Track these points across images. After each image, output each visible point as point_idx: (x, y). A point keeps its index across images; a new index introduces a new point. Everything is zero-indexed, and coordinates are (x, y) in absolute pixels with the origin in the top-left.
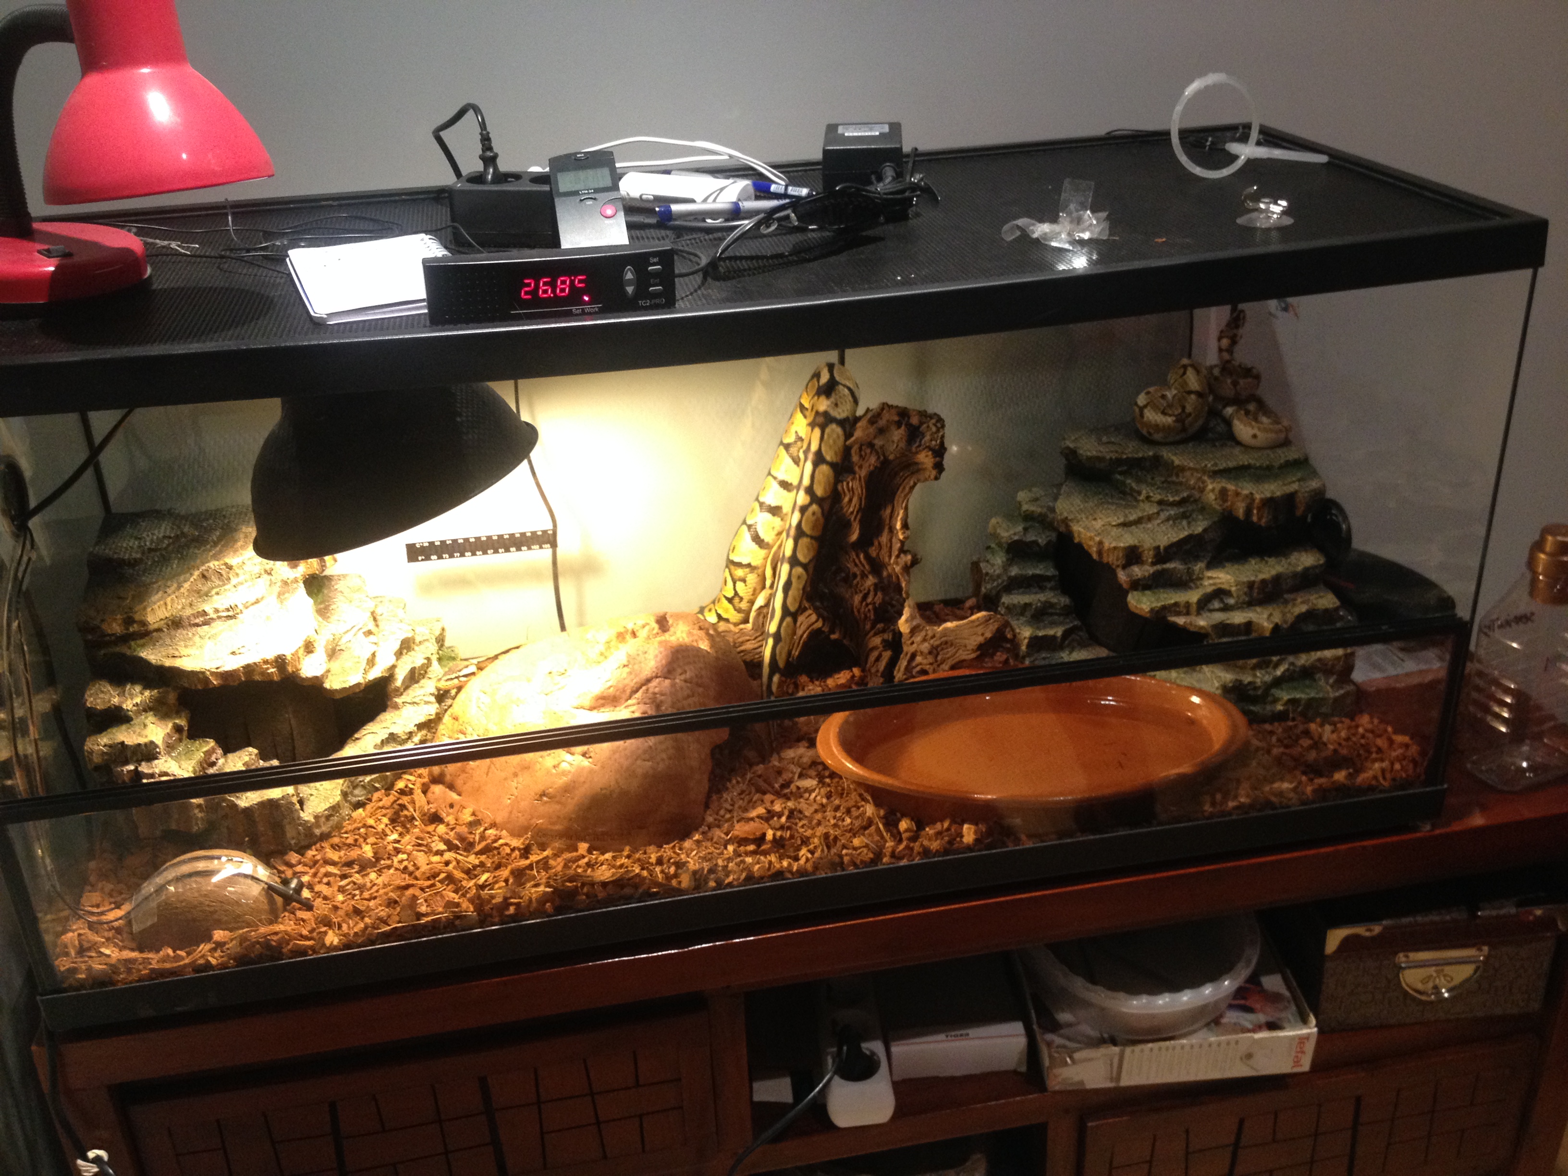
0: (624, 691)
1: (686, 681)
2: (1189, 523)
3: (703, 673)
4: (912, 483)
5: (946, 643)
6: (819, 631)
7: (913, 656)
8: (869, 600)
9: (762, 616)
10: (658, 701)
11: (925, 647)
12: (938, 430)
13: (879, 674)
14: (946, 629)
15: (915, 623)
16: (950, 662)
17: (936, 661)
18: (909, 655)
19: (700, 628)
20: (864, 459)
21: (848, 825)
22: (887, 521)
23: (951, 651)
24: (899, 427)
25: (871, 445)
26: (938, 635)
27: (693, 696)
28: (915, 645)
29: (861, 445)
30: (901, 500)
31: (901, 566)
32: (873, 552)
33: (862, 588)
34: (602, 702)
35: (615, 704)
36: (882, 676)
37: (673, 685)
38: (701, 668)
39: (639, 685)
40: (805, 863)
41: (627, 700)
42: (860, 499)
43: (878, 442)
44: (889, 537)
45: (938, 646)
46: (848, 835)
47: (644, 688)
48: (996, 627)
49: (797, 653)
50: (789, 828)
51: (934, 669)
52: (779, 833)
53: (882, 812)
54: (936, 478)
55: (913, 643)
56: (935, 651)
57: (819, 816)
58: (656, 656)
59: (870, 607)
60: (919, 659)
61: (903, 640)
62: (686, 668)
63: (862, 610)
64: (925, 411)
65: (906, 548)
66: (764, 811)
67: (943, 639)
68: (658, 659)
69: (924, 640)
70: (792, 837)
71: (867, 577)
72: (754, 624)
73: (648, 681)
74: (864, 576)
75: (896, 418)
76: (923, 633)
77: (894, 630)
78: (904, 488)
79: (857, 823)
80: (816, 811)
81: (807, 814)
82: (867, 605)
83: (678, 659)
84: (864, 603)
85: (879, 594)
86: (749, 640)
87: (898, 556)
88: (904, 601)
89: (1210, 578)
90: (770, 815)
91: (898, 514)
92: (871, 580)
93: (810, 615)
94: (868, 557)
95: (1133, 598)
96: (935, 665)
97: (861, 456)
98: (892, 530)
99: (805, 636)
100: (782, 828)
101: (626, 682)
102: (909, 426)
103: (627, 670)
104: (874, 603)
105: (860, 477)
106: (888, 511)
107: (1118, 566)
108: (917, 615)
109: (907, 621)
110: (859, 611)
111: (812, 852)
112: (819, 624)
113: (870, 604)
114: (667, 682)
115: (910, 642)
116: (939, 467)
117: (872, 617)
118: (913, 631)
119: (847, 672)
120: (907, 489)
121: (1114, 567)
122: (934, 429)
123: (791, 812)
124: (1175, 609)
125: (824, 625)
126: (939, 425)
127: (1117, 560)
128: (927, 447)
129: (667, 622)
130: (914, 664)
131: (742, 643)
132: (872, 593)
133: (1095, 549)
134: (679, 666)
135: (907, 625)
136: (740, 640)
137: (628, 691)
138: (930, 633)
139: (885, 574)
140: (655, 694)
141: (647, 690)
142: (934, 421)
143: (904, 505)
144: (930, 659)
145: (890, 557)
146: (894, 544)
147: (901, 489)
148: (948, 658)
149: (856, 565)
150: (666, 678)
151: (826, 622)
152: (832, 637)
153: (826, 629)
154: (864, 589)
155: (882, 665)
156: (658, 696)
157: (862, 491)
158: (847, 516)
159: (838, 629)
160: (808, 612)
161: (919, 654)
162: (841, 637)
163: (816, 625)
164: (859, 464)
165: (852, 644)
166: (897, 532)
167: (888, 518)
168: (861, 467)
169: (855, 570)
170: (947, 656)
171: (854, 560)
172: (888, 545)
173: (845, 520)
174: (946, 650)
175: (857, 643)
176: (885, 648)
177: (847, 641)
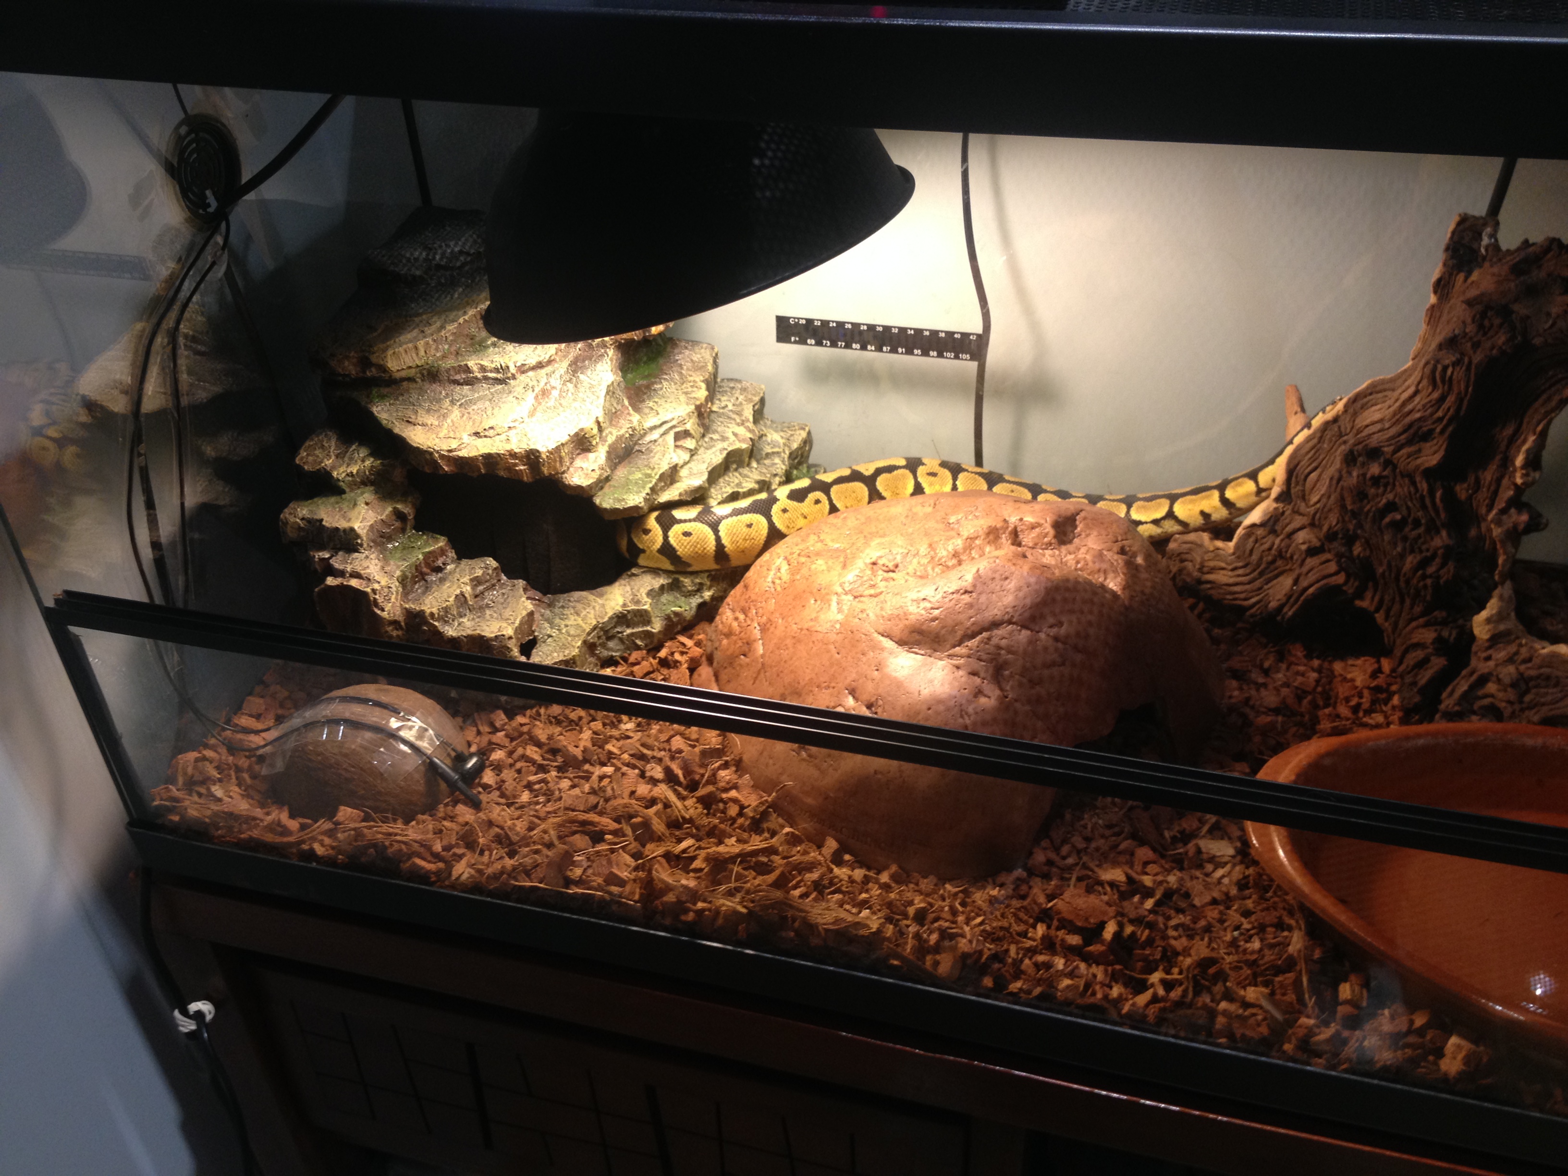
0: (953, 631)
1: (1056, 639)
3: (1092, 631)
5: (1548, 678)
7: (1483, 680)
8: (1431, 570)
9: (1252, 539)
10: (1001, 660)
11: (1509, 672)
13: (1415, 690)
14: (1554, 655)
15: (1502, 627)
16: (1545, 711)
17: (1521, 702)
18: (1475, 676)
19: (1122, 551)
20: (1485, 334)
21: (1253, 952)
22: (1503, 447)
23: (1554, 693)
25: (1505, 312)
26: (1536, 661)
27: (1063, 664)
28: (1491, 664)
29: (1488, 308)
30: (1537, 417)
31: (1505, 527)
32: (1461, 491)
33: (1424, 547)
34: (918, 637)
35: (936, 646)
36: (1421, 691)
37: (1031, 642)
38: (1090, 623)
39: (975, 628)
40: (1147, 1005)
41: (954, 647)
42: (1461, 400)
43: (1520, 309)
44: (1497, 475)
45: (1531, 678)
46: (1246, 971)
47: (985, 635)
49: (1290, 613)
50: (1151, 926)
51: (1513, 713)
52: (1129, 929)
53: (1317, 954)
55: (1488, 658)
56: (1523, 687)
57: (1213, 914)
58: (1019, 589)
59: (1429, 581)
60: (1491, 687)
61: (1474, 648)
62: (1064, 619)
63: (1415, 581)
65: (1524, 499)
66: (1123, 878)
67: (1542, 670)
68: (1021, 594)
69: (1510, 660)
70: (1150, 942)
71: (1438, 532)
72: (1237, 547)
73: (995, 624)
74: (1433, 529)
76: (1512, 648)
77: (1461, 628)
78: (1549, 399)
79: (1269, 956)
80: (1214, 902)
81: (1197, 902)
82: (1424, 577)
83: (1054, 600)
84: (1420, 572)
85: (1451, 566)
86: (1223, 569)
87: (1504, 511)
88: (1495, 587)
90: (1133, 888)
91: (1525, 441)
92: (1441, 539)
93: (1328, 561)
94: (1450, 497)
96: (1517, 707)
97: (1481, 327)
98: (1506, 462)
99: (1311, 590)
100: (1137, 921)
101: (962, 617)
103: (966, 598)
104: (1438, 578)
105: (1470, 363)
106: (1509, 431)
108: (1513, 614)
109: (1488, 621)
110: (1407, 582)
111: (1168, 985)
112: (1340, 579)
113: (1431, 576)
114: (1025, 633)
115: (1484, 655)
117: (1428, 598)
118: (1495, 640)
119: (1373, 660)
120: (1553, 403)
123: (1168, 894)
125: (1346, 582)
129: (1076, 527)
130: (1480, 692)
131: (1212, 570)
132: (1438, 560)
134: (1054, 615)
135: (1487, 627)
136: (1212, 564)
137: (960, 633)
138: (1524, 652)
139: (1473, 532)
140: (999, 647)
141: (989, 639)
143: (1540, 428)
144: (1511, 695)
145: (1490, 508)
146: (1501, 490)
147: (1544, 397)
148: (1543, 704)
149: (1424, 507)
150: (1024, 626)
151: (1352, 580)
152: (1358, 603)
153: (1350, 589)
154: (1428, 550)
155: (1425, 677)
156: (1003, 652)
157: (1467, 387)
158: (1430, 422)
159: (1369, 594)
160: (1327, 556)
161: (1494, 679)
162: (1372, 609)
163: (1334, 578)
164: (1475, 339)
165: (1387, 624)
166: (1515, 471)
167: (1505, 443)
168: (1476, 346)
169: (1420, 514)
170: (1543, 700)
171: (1422, 498)
172: (1492, 488)
173: (1425, 429)
174: (1543, 690)
175: (1395, 625)
176: (1438, 652)
177: (1379, 617)
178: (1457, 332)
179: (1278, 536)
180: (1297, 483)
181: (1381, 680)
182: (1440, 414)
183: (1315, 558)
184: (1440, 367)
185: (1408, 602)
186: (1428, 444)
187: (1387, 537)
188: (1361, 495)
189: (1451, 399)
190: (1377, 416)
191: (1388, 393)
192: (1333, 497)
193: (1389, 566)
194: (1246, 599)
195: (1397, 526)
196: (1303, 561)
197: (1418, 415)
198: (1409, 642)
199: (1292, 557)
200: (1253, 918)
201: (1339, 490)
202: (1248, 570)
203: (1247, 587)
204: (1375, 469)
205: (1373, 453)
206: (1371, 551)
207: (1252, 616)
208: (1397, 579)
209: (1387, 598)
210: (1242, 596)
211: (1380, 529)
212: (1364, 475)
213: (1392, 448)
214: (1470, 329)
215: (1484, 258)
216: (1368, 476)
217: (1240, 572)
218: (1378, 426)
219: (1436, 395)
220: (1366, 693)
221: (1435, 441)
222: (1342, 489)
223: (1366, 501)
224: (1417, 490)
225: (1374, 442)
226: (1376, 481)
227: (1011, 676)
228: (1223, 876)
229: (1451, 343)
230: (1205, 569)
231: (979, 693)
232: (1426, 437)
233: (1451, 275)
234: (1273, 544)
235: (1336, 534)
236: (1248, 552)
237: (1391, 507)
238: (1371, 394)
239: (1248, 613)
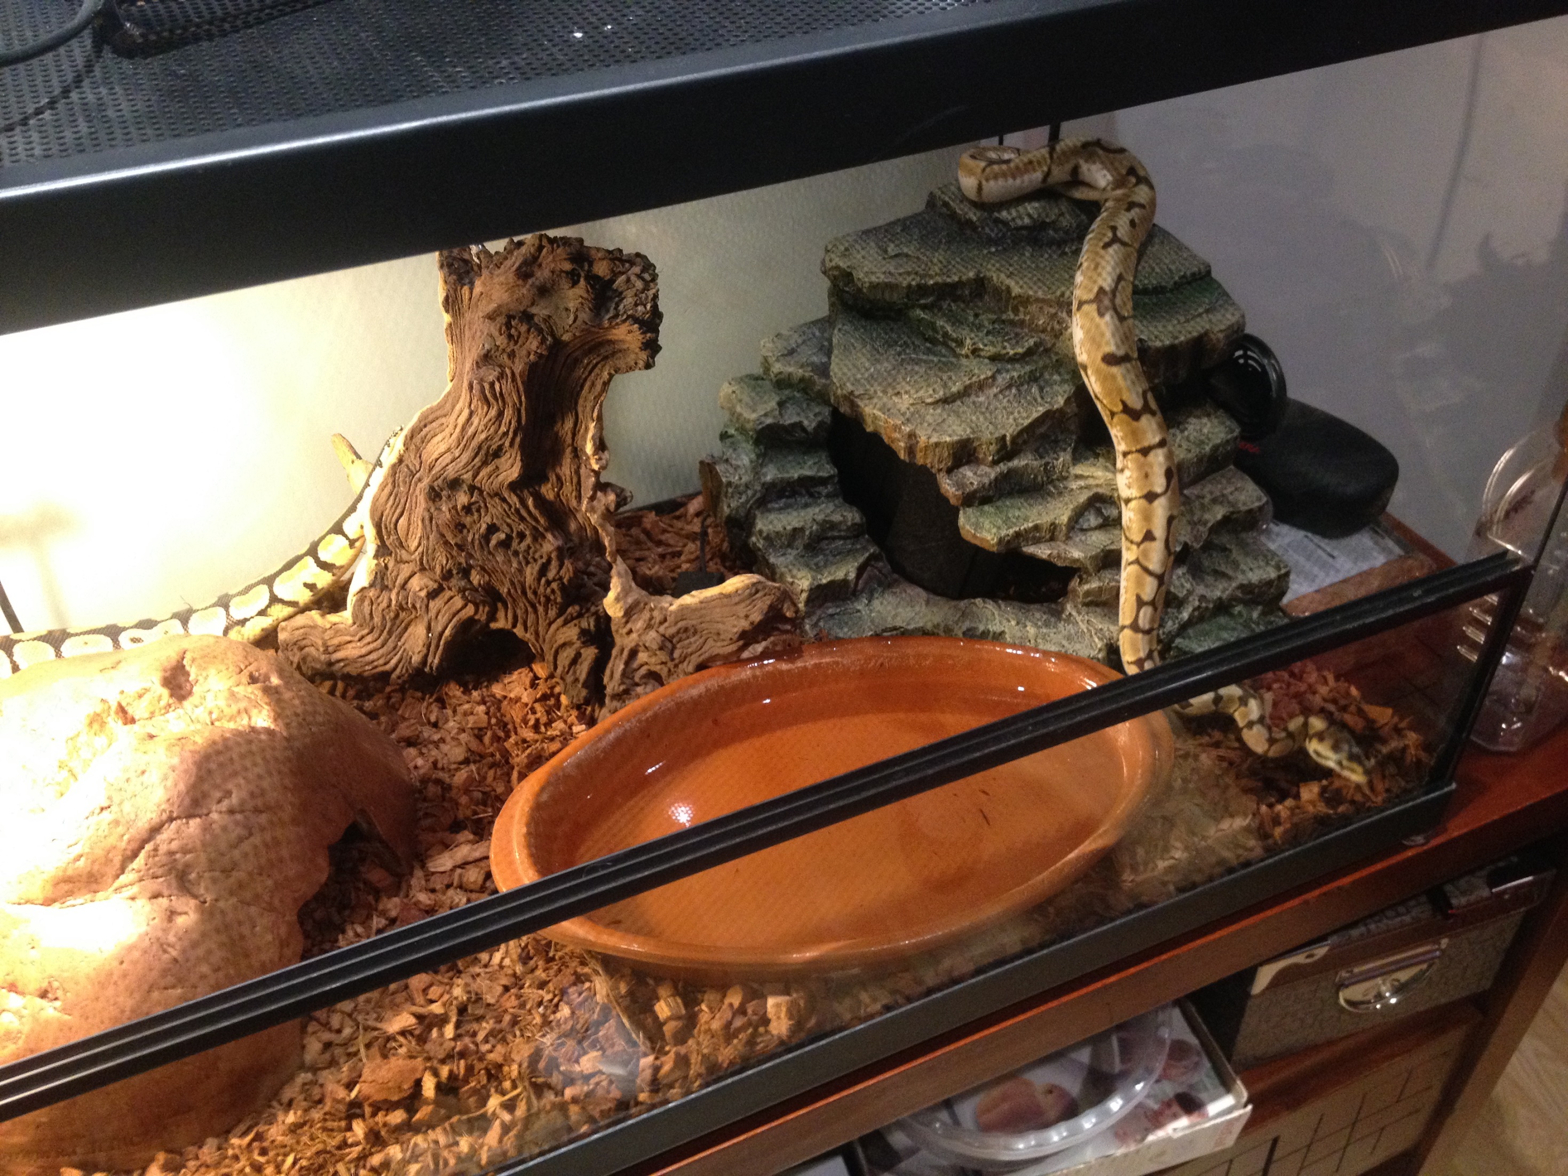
0: (108, 861)
1: (231, 812)
2: (1041, 389)
3: (265, 784)
4: (605, 375)
5: (686, 630)
6: (470, 621)
7: (633, 653)
8: (551, 574)
9: (367, 603)
10: (180, 867)
11: (652, 637)
12: (646, 288)
13: (580, 685)
14: (683, 608)
15: (630, 600)
16: (695, 660)
17: (673, 660)
18: (626, 653)
19: (253, 680)
20: (516, 343)
21: (566, 1020)
22: (569, 441)
23: (695, 641)
24: (575, 283)
25: (527, 317)
26: (671, 618)
27: (251, 834)
28: (634, 636)
29: (510, 317)
30: (589, 405)
31: (599, 512)
32: (548, 491)
33: (537, 556)
34: (66, 887)
35: (94, 886)
36: (585, 685)
37: (206, 829)
38: (260, 777)
39: (134, 845)
41: (117, 877)
42: (519, 411)
43: (540, 311)
44: (574, 467)
45: (673, 636)
46: (570, 1044)
47: (149, 847)
48: (769, 602)
49: (436, 661)
50: (463, 1053)
51: (670, 671)
52: (445, 1071)
53: (623, 985)
54: (648, 366)
55: (630, 632)
56: (669, 645)
57: (510, 1002)
58: (165, 778)
59: (554, 585)
60: (642, 656)
61: (613, 628)
62: (230, 786)
63: (541, 590)
64: (620, 251)
65: (603, 479)
66: (412, 1020)
67: (679, 624)
68: (169, 783)
69: (649, 627)
70: (470, 1069)
71: (544, 537)
72: (355, 616)
73: (155, 830)
74: (538, 536)
75: (567, 266)
76: (646, 615)
77: (596, 613)
78: (593, 384)
79: (583, 1016)
80: (506, 989)
81: (491, 999)
82: (548, 583)
83: (209, 772)
84: (543, 580)
85: (567, 563)
86: (350, 642)
87: (592, 498)
88: (611, 567)
89: (1078, 477)
90: (428, 1022)
91: (587, 429)
92: (550, 543)
93: (451, 598)
94: (541, 501)
95: (968, 519)
96: (671, 665)
97: (510, 337)
98: (577, 453)
99: (447, 632)
100: (448, 1057)
101: (112, 840)
102: (592, 279)
103: (107, 816)
104: (561, 579)
105: (513, 374)
106: (569, 424)
107: (940, 470)
108: (633, 584)
109: (617, 599)
110: (535, 593)
111: (510, 1106)
112: (470, 610)
113: (554, 580)
114: (195, 823)
115: (625, 630)
116: (652, 347)
117: (559, 600)
118: (629, 614)
119: (525, 671)
120: (599, 387)
121: (934, 471)
122: (639, 285)
123: (463, 1009)
124: (1035, 535)
125: (476, 612)
126: (647, 276)
127: (940, 462)
128: (628, 317)
129: (188, 674)
130: (635, 665)
131: (338, 648)
132: (554, 564)
133: (902, 444)
134: (216, 787)
135: (619, 606)
136: (336, 641)
137: (117, 860)
138: (657, 615)
139: (573, 526)
140: (171, 853)
141: (155, 849)
142: (637, 269)
143: (595, 414)
144: (663, 656)
145: (579, 498)
146: (582, 479)
147: (588, 384)
148: (692, 654)
149: (522, 519)
150: (190, 816)
151: (481, 608)
152: (494, 626)
153: (482, 616)
154: (541, 557)
155: (583, 670)
156: (178, 856)
157: (520, 397)
158: (497, 439)
159: (501, 614)
160: (448, 594)
161: (642, 648)
162: (509, 626)
163: (463, 612)
164: (509, 350)
165: (528, 635)
166: (588, 458)
167: (570, 435)
168: (512, 355)
169: (522, 527)
170: (690, 650)
171: (517, 511)
172: (575, 480)
173: (494, 447)
174: (687, 642)
175: (537, 634)
176: (585, 644)
177: (519, 631)
178: (487, 347)
179: (391, 590)
180: (389, 535)
181: (542, 688)
182: (503, 429)
183: (437, 600)
184: (487, 386)
185: (541, 609)
186: (503, 459)
187: (500, 558)
188: (460, 527)
189: (508, 413)
190: (443, 448)
191: (443, 420)
192: (431, 537)
193: (512, 583)
194: (385, 664)
195: (505, 544)
196: (427, 606)
197: (483, 436)
198: (555, 646)
199: (414, 607)
200: (551, 986)
201: (434, 528)
202: (375, 634)
203: (381, 651)
204: (462, 499)
205: (455, 484)
206: (490, 576)
207: (399, 678)
208: (524, 593)
209: (519, 612)
210: (381, 661)
211: (490, 553)
212: (455, 507)
213: (470, 473)
214: (501, 341)
215: (479, 267)
216: (459, 507)
217: (369, 638)
218: (448, 458)
219: (493, 412)
220: (538, 706)
221: (508, 455)
222: (438, 526)
223: (465, 531)
224: (510, 507)
225: (451, 473)
226: (468, 509)
227: (200, 877)
228: (503, 959)
229: (486, 358)
230: (331, 649)
231: (172, 914)
232: (498, 453)
233: (455, 290)
234: (390, 600)
235: (450, 571)
236: (368, 617)
237: (492, 529)
238: (425, 426)
239: (394, 676)
